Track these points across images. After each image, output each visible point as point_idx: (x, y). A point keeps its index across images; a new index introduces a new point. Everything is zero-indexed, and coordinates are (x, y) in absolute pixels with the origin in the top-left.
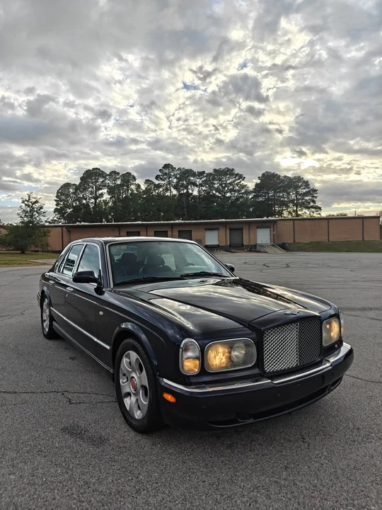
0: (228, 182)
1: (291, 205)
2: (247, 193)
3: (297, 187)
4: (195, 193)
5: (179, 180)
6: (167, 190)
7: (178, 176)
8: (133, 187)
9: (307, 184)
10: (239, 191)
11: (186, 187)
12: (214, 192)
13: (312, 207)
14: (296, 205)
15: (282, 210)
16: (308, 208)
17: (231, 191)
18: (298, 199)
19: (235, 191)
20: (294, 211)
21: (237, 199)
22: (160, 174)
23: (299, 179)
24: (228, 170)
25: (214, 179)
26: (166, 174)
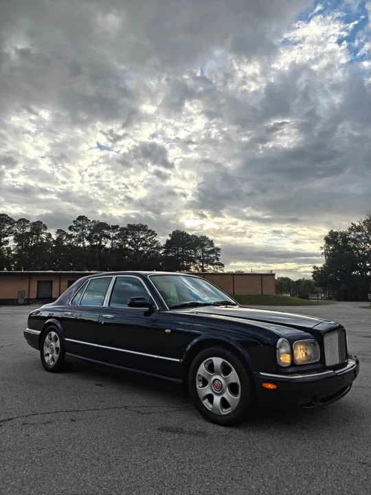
0: (141, 237)
1: (198, 261)
2: (159, 248)
3: (203, 246)
4: (108, 246)
5: (93, 232)
6: (80, 241)
7: (92, 228)
8: (43, 236)
9: (211, 243)
10: (151, 246)
11: (99, 240)
12: (127, 245)
13: (216, 264)
14: (202, 261)
15: (190, 265)
16: (213, 264)
17: (143, 245)
18: (203, 256)
19: (147, 246)
20: (200, 266)
21: (148, 253)
22: (74, 225)
23: (205, 238)
24: (142, 226)
25: (127, 233)
26: (79, 225)
